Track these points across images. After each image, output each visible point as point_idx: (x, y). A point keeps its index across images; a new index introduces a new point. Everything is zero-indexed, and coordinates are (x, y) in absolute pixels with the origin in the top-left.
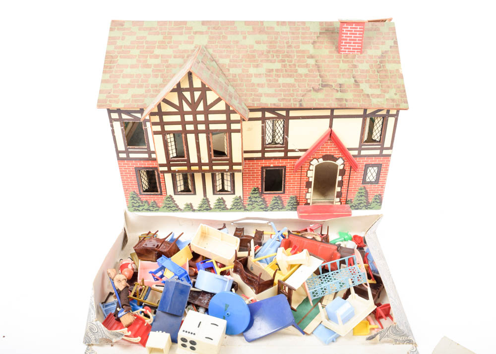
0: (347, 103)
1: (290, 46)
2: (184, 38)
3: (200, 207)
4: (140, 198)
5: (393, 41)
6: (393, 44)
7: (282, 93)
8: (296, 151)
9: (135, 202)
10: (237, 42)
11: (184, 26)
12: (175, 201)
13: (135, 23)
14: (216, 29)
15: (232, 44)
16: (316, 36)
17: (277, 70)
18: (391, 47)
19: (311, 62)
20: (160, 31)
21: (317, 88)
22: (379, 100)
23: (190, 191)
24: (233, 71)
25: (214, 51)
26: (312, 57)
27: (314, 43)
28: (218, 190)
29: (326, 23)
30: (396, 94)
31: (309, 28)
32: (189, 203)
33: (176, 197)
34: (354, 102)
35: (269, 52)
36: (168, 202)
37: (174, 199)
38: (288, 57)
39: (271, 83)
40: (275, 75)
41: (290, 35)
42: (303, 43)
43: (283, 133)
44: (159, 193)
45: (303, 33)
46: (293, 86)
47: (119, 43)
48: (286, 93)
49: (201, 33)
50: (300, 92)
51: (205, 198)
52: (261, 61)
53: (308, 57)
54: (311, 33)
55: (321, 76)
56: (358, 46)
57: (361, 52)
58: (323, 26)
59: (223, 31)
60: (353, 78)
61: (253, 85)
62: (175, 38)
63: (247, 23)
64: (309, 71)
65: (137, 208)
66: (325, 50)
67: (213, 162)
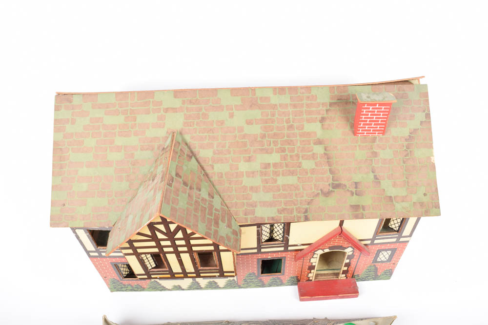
0: (364, 212)
1: (291, 127)
2: (152, 118)
3: (190, 287)
4: (122, 283)
5: (424, 114)
6: (424, 119)
7: (282, 200)
8: (298, 246)
9: (117, 285)
10: (222, 123)
11: (151, 100)
13: (87, 96)
14: (194, 104)
15: (215, 126)
16: (325, 108)
17: (275, 165)
18: (422, 123)
19: (319, 150)
20: (120, 109)
21: (326, 190)
22: (405, 204)
24: (219, 168)
25: (192, 138)
26: (319, 142)
27: (323, 120)
29: (338, 87)
30: (425, 195)
31: (314, 98)
32: (177, 285)
34: (373, 209)
35: (263, 136)
36: (154, 285)
37: (160, 283)
38: (289, 144)
39: (268, 185)
40: (273, 171)
41: (290, 109)
42: (309, 121)
43: (283, 233)
45: (308, 105)
46: (297, 188)
47: (69, 128)
48: (288, 199)
49: (174, 110)
50: (305, 198)
52: (255, 151)
53: (315, 144)
54: (319, 104)
55: (331, 171)
56: (380, 127)
57: (383, 134)
58: (334, 93)
59: (203, 106)
60: (373, 172)
61: (245, 188)
62: (141, 119)
63: (235, 91)
64: (316, 164)
66: (338, 130)
67: (200, 271)
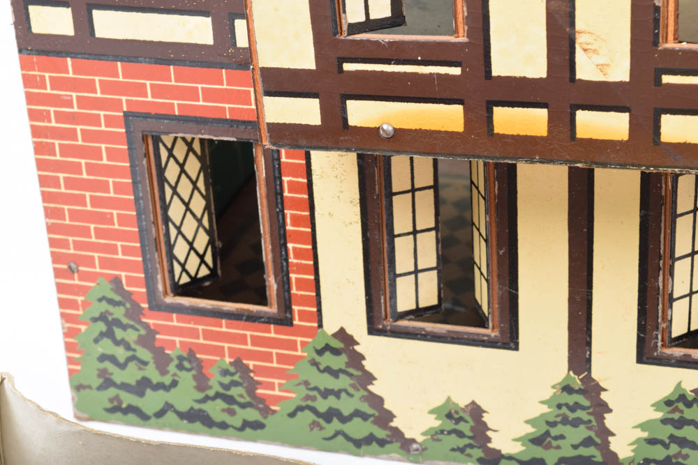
3: (537, 441)
4: (151, 333)
9: (121, 354)
12: (370, 378)
23: (481, 322)
28: (678, 329)
32: (462, 401)
33: (375, 349)
36: (327, 382)
37: (368, 365)
44: (272, 309)
51: (577, 382)
65: (128, 399)
67: (667, 79)
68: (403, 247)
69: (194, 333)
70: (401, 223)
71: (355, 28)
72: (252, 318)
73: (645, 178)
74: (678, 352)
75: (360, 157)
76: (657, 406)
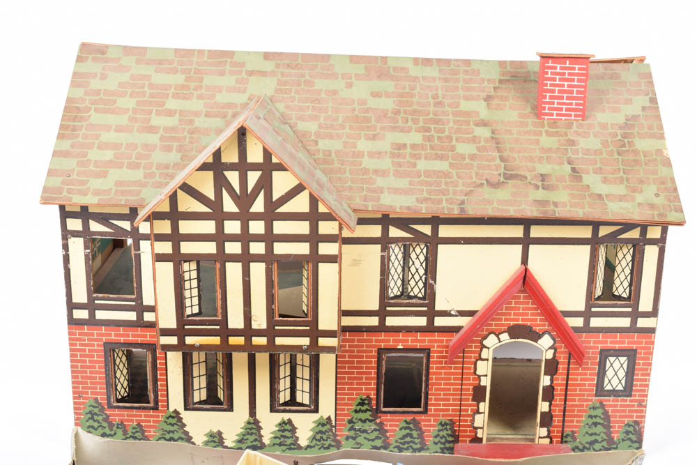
0: (556, 209)
1: (441, 104)
2: (229, 80)
3: (240, 441)
4: (108, 416)
5: (647, 98)
6: (648, 104)
7: (425, 188)
8: (452, 316)
9: (96, 425)
10: (335, 92)
11: (230, 60)
12: (184, 425)
13: (128, 50)
14: (293, 68)
15: (323, 95)
16: (492, 85)
17: (413, 146)
18: (644, 108)
19: (484, 133)
20: (179, 67)
21: (495, 180)
22: (623, 204)
23: (221, 403)
24: (323, 144)
25: (287, 107)
26: (484, 124)
27: (488, 98)
28: (282, 401)
29: (512, 62)
30: (657, 195)
31: (478, 72)
32: (215, 431)
33: (189, 417)
34: (571, 207)
35: (397, 112)
36: (171, 428)
37: (184, 421)
38: (436, 123)
39: (402, 169)
40: (410, 154)
41: (439, 84)
42: (466, 98)
43: (426, 274)
44: (152, 405)
45: (465, 81)
46: (446, 175)
47: (95, 84)
48: (433, 188)
49: (263, 74)
50: (461, 187)
51: (252, 421)
52: (383, 128)
53: (477, 125)
54: (483, 80)
55: (502, 159)
56: (576, 104)
57: (584, 117)
58: (506, 68)
59: (307, 72)
60: (569, 163)
61: (366, 171)
62: (208, 80)
63: (354, 59)
64: (479, 149)
66: (511, 113)
67: (276, 328)
68: (196, 381)
69: (123, 415)
70: (195, 373)
71: (188, 316)
72: (144, 408)
73: (271, 355)
74: (282, 408)
75: (183, 353)
76: (276, 426)
